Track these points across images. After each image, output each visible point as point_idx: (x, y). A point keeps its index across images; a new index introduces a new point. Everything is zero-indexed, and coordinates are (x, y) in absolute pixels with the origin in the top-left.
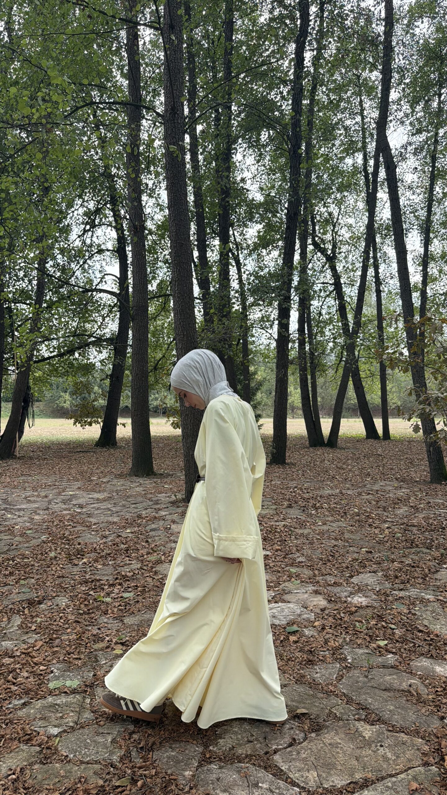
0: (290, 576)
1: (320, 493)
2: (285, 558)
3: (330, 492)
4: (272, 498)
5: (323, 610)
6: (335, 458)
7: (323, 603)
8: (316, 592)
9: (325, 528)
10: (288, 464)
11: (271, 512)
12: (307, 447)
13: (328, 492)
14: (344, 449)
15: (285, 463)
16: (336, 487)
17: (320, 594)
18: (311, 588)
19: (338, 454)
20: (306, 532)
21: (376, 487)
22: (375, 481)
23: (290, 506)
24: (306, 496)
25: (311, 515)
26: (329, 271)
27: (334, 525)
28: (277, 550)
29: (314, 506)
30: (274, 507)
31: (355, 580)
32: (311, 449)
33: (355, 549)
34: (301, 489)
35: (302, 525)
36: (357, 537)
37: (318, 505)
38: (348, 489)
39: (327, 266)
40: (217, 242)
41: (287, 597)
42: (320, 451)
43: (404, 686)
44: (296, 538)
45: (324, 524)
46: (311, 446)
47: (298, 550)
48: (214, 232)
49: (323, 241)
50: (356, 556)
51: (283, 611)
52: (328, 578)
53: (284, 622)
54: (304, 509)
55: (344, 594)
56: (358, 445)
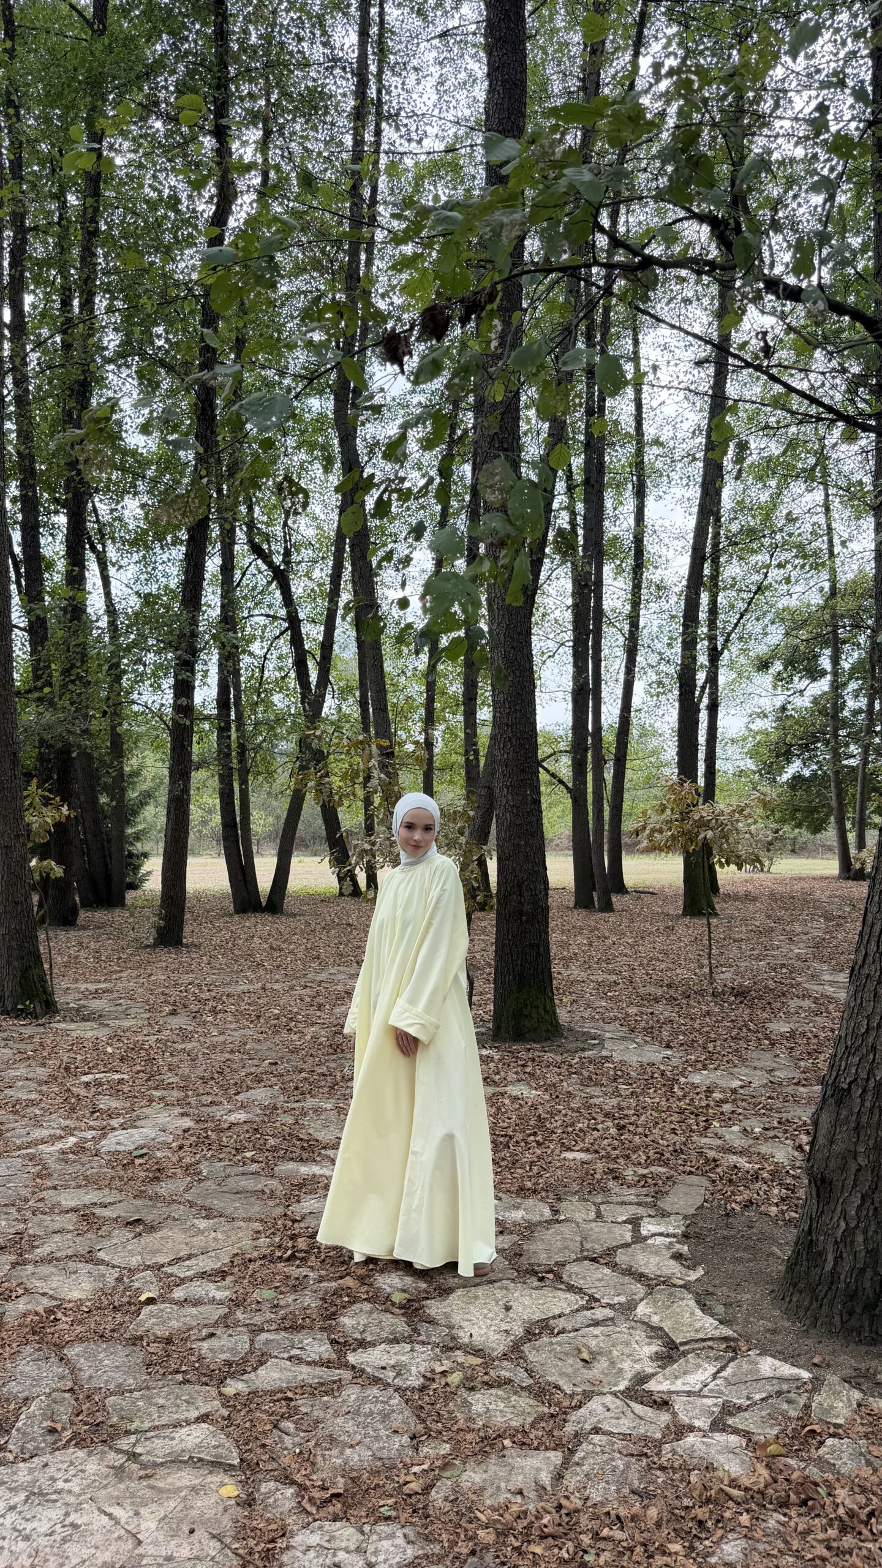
0: (151, 1100)
1: (228, 990)
2: (148, 1080)
3: (245, 988)
4: (147, 1002)
5: (188, 1130)
6: (274, 932)
7: (187, 1123)
8: (183, 1115)
9: (221, 1039)
10: (187, 946)
11: (140, 1023)
12: (231, 915)
13: (243, 987)
14: (294, 915)
15: (181, 944)
16: (258, 979)
17: (188, 1115)
18: (178, 1110)
19: (282, 924)
20: (189, 1046)
21: (323, 976)
22: (324, 966)
23: (174, 1013)
24: (204, 996)
25: (205, 1023)
26: (278, 593)
27: (236, 1034)
28: (138, 1072)
29: (214, 1012)
30: (147, 1015)
31: (240, 1097)
32: (236, 918)
33: (255, 1062)
34: (199, 985)
35: (186, 1036)
36: (263, 1047)
37: (220, 1007)
38: (277, 981)
39: (274, 586)
40: (62, 520)
41: (138, 1123)
42: (250, 921)
43: (260, 1187)
44: (172, 1055)
45: (222, 1033)
46: (237, 912)
47: (170, 1070)
48: (57, 501)
49: (267, 538)
50: (253, 1070)
51: (132, 1136)
52: (205, 1098)
53: (132, 1147)
54: (195, 1016)
55: (219, 1114)
56: (322, 909)
